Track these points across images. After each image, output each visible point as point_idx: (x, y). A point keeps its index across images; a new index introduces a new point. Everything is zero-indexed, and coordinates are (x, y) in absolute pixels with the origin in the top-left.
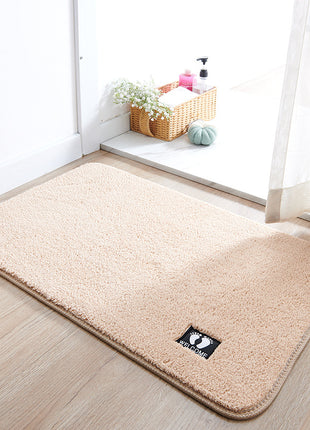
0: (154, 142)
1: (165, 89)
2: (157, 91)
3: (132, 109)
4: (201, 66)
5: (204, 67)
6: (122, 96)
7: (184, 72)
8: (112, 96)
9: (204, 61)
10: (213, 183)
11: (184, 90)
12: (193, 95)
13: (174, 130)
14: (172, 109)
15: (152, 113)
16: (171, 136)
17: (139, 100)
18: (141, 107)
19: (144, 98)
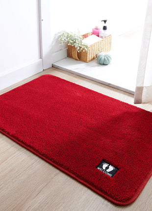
0: (79, 63)
1: (85, 36)
2: (81, 37)
3: (68, 46)
4: (103, 24)
5: (105, 25)
6: (63, 39)
7: (95, 27)
8: (58, 40)
9: (105, 21)
10: (110, 84)
11: (95, 36)
12: (99, 39)
13: (89, 57)
14: (89, 46)
15: (79, 48)
16: (88, 60)
17: (72, 42)
18: (73, 45)
19: (74, 41)
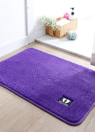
0: (54, 39)
1: (59, 19)
2: (56, 20)
3: (47, 26)
4: (71, 11)
5: (73, 11)
6: (43, 22)
7: (66, 13)
8: (39, 22)
9: (73, 9)
10: (76, 54)
11: (65, 20)
12: (68, 21)
13: (62, 34)
14: (61, 27)
15: (54, 28)
16: (61, 36)
17: (49, 23)
18: (50, 26)
19: (51, 22)
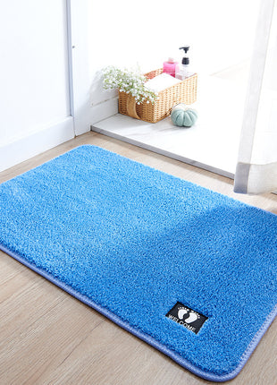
0: (140, 124)
1: (150, 76)
2: (143, 77)
3: (120, 93)
4: (183, 55)
5: (186, 56)
6: (111, 82)
7: (167, 60)
8: (102, 82)
9: (186, 49)
10: (194, 162)
11: (167, 76)
12: (175, 81)
13: (158, 113)
14: (157, 94)
15: (138, 97)
16: (155, 118)
17: (126, 86)
18: (128, 92)
19: (131, 84)
